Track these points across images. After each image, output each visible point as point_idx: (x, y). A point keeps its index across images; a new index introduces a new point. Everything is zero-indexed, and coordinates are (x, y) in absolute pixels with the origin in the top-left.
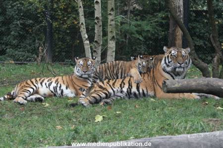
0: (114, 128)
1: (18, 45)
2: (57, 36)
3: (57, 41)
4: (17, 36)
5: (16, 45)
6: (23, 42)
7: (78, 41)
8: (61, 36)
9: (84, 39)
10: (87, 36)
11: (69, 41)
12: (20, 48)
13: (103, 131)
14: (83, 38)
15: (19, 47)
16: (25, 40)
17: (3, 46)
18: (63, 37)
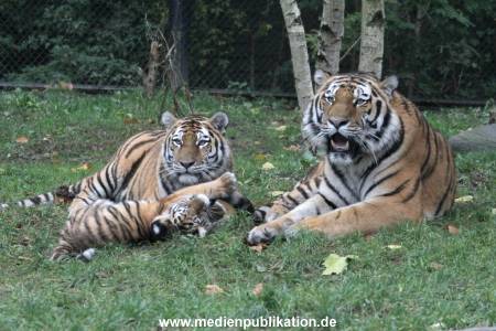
0: (384, 294)
1: (86, 35)
2: (204, 10)
3: (204, 23)
4: (85, 8)
5: (80, 34)
6: (102, 26)
7: (269, 26)
8: (217, 11)
9: (289, 20)
10: (297, 13)
11: (240, 25)
12: (92, 44)
13: (351, 303)
14: (286, 18)
15: (91, 39)
16: (109, 18)
17: (43, 38)
18: (222, 14)
